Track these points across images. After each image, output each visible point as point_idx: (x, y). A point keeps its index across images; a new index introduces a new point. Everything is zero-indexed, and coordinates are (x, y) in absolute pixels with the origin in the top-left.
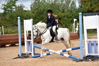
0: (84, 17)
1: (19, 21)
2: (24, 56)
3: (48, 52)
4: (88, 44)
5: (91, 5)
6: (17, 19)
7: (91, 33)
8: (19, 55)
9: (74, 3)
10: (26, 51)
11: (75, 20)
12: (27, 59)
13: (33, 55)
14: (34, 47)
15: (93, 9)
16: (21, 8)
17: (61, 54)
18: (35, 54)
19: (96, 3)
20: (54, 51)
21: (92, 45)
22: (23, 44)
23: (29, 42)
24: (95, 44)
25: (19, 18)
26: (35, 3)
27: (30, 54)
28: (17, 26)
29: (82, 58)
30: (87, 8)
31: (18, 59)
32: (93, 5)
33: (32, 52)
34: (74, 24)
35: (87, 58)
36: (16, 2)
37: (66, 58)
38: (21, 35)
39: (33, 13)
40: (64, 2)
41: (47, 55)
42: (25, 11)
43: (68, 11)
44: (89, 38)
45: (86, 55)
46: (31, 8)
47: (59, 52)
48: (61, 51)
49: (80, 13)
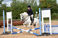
0: (42, 11)
1: (4, 13)
2: (7, 33)
3: (21, 31)
4: (44, 26)
5: (46, 4)
6: (3, 12)
7: (46, 20)
8: (3, 33)
9: (36, 3)
10: (8, 30)
11: (37, 12)
12: (8, 35)
13: (12, 33)
14: (13, 28)
15: (47, 6)
16: (5, 5)
17: (28, 32)
18: (13, 32)
19: (48, 3)
20: (24, 30)
21: (47, 26)
22: (6, 26)
23: (10, 25)
24: (48, 26)
25: (3, 11)
26: (13, 2)
27: (10, 32)
28: (3, 16)
30: (44, 5)
31: (3, 35)
32: (47, 4)
33: (12, 31)
34: (36, 15)
35: (43, 34)
36: (2, 2)
37: (31, 34)
38: (5, 21)
39: (12, 8)
40: (30, 2)
41: (20, 32)
42: (7, 7)
43: (33, 7)
44: (45, 23)
45: (43, 32)
46: (11, 5)
47: (27, 31)
48: (29, 30)
49: (40, 9)
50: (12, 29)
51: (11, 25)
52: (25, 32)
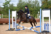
0: (43, 11)
1: (9, 12)
7: (47, 19)
10: (12, 27)
15: (48, 7)
17: (30, 30)
26: (19, 3)
29: (41, 32)
30: (45, 6)
31: (8, 31)
32: (48, 5)
33: (16, 28)
37: (32, 31)
38: (10, 19)
39: (18, 8)
41: (23, 29)
43: (36, 8)
45: (43, 30)
48: (30, 28)
50: (17, 26)
51: (16, 23)
52: (27, 29)
